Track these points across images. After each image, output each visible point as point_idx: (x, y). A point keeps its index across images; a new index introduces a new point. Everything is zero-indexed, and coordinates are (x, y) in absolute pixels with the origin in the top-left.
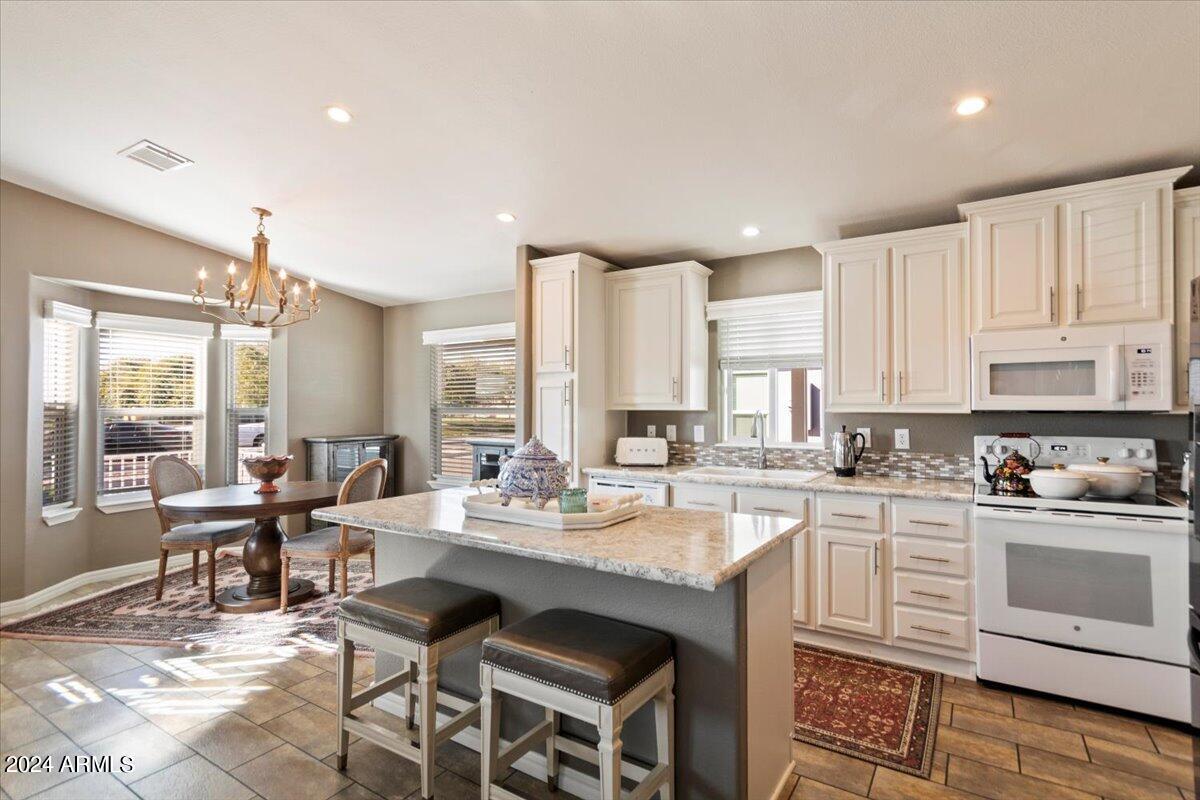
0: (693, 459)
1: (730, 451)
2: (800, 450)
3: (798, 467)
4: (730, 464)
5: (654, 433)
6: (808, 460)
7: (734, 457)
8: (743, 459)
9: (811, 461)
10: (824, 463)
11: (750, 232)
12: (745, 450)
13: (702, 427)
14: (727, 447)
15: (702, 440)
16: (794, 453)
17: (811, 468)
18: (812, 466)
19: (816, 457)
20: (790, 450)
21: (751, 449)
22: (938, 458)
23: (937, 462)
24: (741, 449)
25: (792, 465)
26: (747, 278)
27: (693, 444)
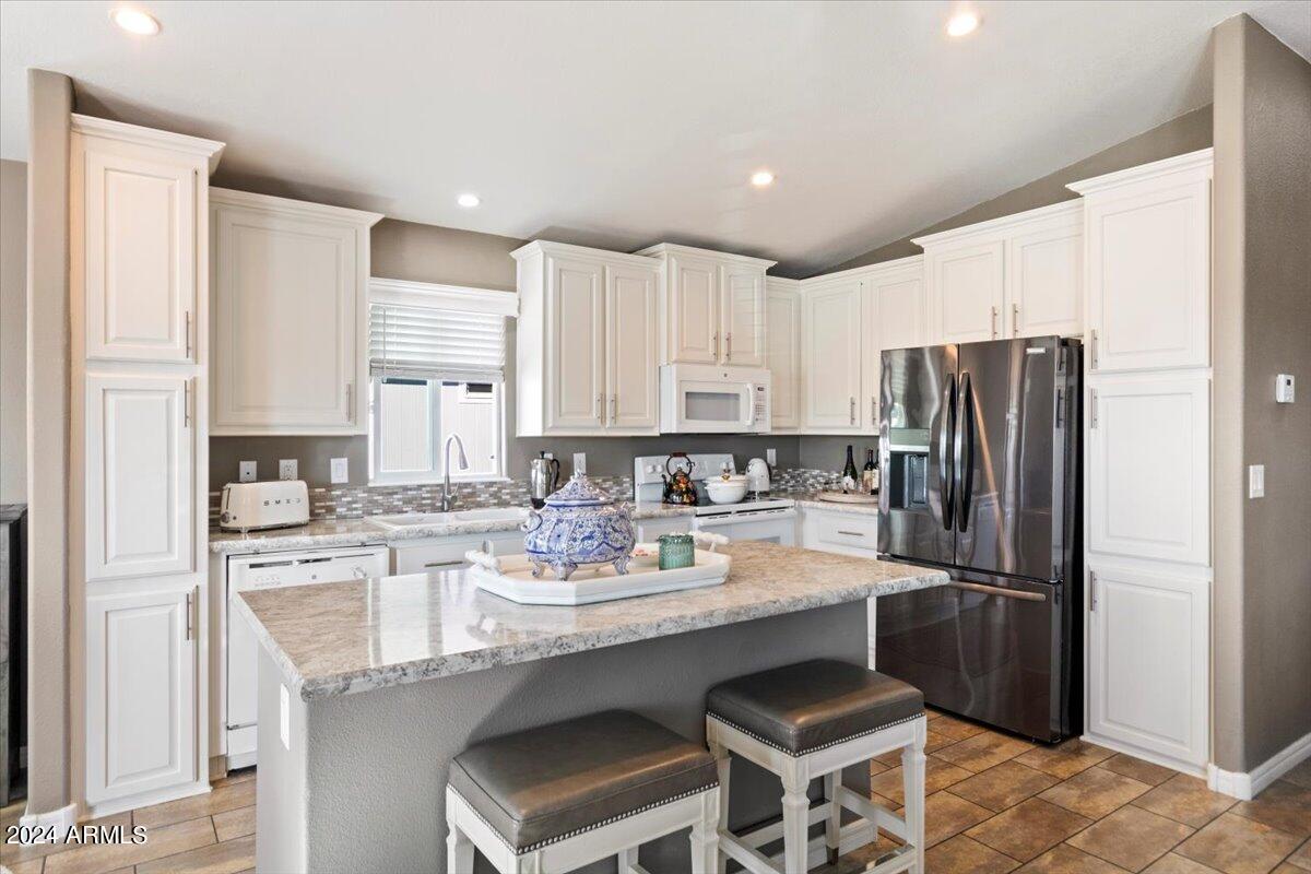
0: (330, 510)
1: (389, 492)
2: (482, 483)
3: (480, 505)
4: (389, 510)
5: (254, 474)
6: (491, 495)
7: (396, 501)
8: (407, 502)
9: (494, 495)
10: (508, 497)
11: (468, 201)
12: (411, 490)
13: (345, 461)
14: (386, 488)
15: (345, 479)
16: (475, 487)
17: (495, 504)
18: (496, 501)
19: (500, 490)
20: (470, 484)
21: (420, 487)
22: (608, 480)
23: (607, 485)
24: (406, 489)
25: (473, 503)
26: (415, 253)
27: (329, 487)
